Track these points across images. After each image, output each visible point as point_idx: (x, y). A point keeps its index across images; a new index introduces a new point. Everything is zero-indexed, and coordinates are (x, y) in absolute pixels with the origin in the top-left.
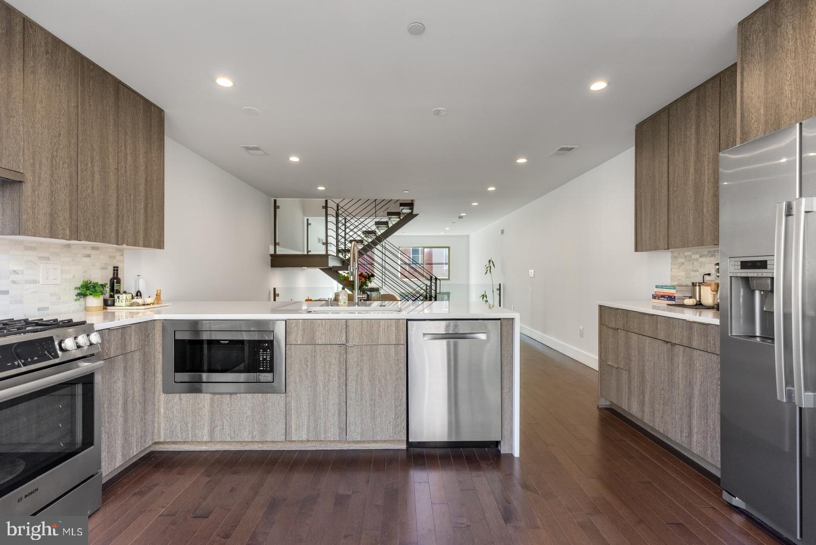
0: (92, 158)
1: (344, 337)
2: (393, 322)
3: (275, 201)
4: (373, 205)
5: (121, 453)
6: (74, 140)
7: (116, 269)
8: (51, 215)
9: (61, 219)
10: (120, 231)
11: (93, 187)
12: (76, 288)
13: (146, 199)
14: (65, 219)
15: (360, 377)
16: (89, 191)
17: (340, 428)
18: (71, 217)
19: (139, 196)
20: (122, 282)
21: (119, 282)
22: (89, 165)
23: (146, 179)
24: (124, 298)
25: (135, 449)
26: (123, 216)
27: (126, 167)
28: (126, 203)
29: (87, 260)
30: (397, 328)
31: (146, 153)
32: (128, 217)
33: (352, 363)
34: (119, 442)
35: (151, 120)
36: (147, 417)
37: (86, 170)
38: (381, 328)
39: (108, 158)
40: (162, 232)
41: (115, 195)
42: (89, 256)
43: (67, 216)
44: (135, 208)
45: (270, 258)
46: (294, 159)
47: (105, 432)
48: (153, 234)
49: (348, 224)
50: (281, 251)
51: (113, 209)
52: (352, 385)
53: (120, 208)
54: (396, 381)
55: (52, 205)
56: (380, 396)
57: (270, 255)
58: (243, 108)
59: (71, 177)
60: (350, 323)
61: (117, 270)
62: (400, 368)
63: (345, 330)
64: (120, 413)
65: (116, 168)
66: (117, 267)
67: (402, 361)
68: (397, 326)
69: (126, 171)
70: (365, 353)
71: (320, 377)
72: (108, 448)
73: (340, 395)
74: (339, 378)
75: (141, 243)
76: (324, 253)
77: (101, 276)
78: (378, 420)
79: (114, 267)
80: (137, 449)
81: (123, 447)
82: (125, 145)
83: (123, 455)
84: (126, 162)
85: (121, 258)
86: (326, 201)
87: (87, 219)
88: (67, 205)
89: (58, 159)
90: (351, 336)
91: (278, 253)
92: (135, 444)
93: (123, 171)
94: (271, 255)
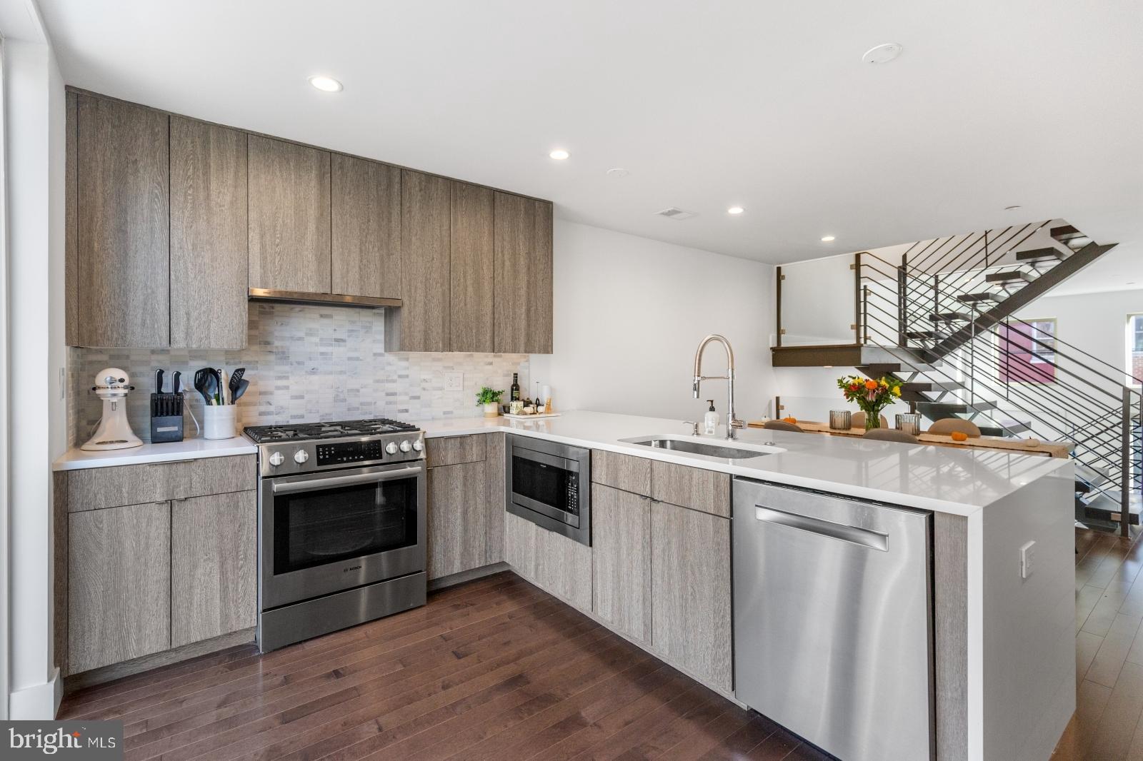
0: (465, 273)
1: (649, 486)
2: (711, 474)
3: (779, 269)
4: (982, 244)
5: (459, 561)
6: (447, 260)
7: (516, 375)
8: (425, 331)
9: (435, 334)
10: (496, 339)
11: (465, 300)
12: (478, 395)
13: (529, 301)
14: (438, 333)
15: (667, 554)
16: (462, 304)
17: (645, 625)
18: (443, 331)
19: (519, 301)
20: (521, 389)
21: (518, 389)
22: (462, 280)
23: (528, 281)
24: (515, 406)
25: (477, 561)
26: (500, 324)
27: (503, 274)
28: (504, 311)
29: (490, 367)
30: (717, 486)
31: (529, 254)
32: (506, 324)
33: (658, 529)
34: (457, 550)
35: (534, 217)
36: (493, 532)
37: (458, 286)
38: (694, 483)
39: (483, 269)
40: (550, 336)
41: (490, 304)
42: (491, 364)
43: (440, 331)
44: (515, 313)
45: (770, 353)
46: (736, 210)
47: (441, 536)
48: (537, 338)
49: (941, 287)
50: (788, 341)
51: (488, 319)
52: (658, 563)
53: (496, 316)
54: (715, 579)
55: (426, 322)
56: (694, 599)
57: (771, 348)
58: (608, 172)
59: (443, 294)
60: (655, 465)
61: (516, 377)
62: (721, 560)
63: (649, 475)
64: (459, 521)
65: (491, 278)
66: (517, 374)
67: (725, 547)
68: (716, 484)
69: (503, 278)
70: (672, 517)
71: (624, 539)
72: (445, 552)
73: (644, 574)
74: (643, 547)
75: (522, 348)
76: (853, 342)
77: (502, 384)
78: (692, 636)
79: (515, 374)
80: (480, 563)
81: (462, 555)
82: (502, 252)
83: (462, 563)
84: (503, 268)
85: (527, 364)
86: (858, 257)
87: (460, 331)
88: (440, 320)
89: (431, 282)
90: (657, 487)
91: (783, 345)
92: (477, 557)
93: (500, 278)
94: (773, 349)
